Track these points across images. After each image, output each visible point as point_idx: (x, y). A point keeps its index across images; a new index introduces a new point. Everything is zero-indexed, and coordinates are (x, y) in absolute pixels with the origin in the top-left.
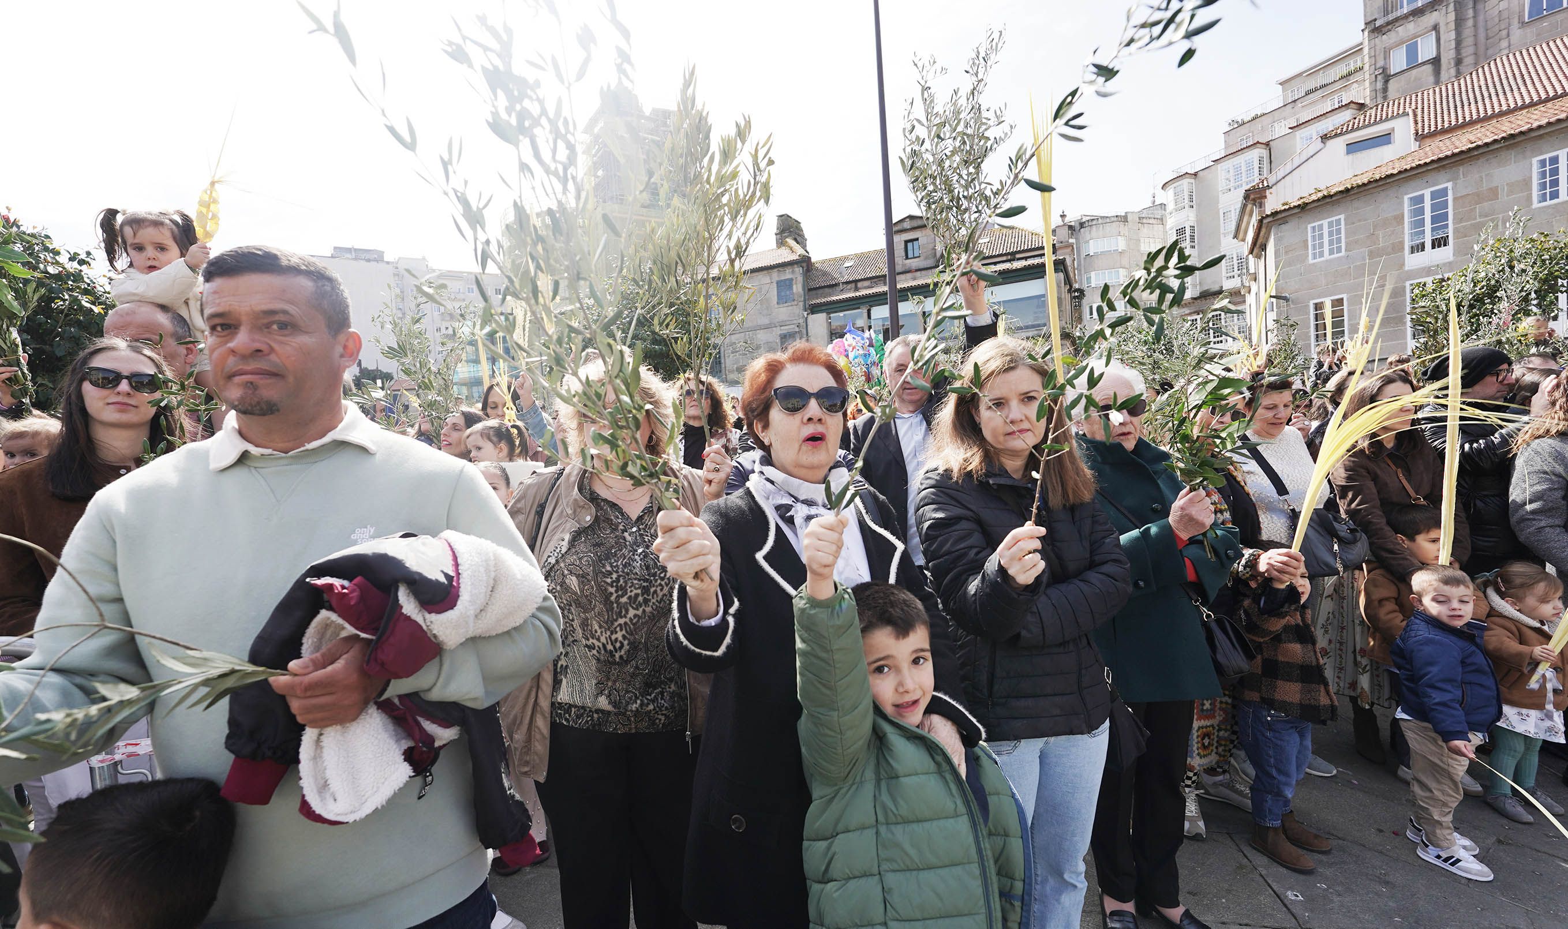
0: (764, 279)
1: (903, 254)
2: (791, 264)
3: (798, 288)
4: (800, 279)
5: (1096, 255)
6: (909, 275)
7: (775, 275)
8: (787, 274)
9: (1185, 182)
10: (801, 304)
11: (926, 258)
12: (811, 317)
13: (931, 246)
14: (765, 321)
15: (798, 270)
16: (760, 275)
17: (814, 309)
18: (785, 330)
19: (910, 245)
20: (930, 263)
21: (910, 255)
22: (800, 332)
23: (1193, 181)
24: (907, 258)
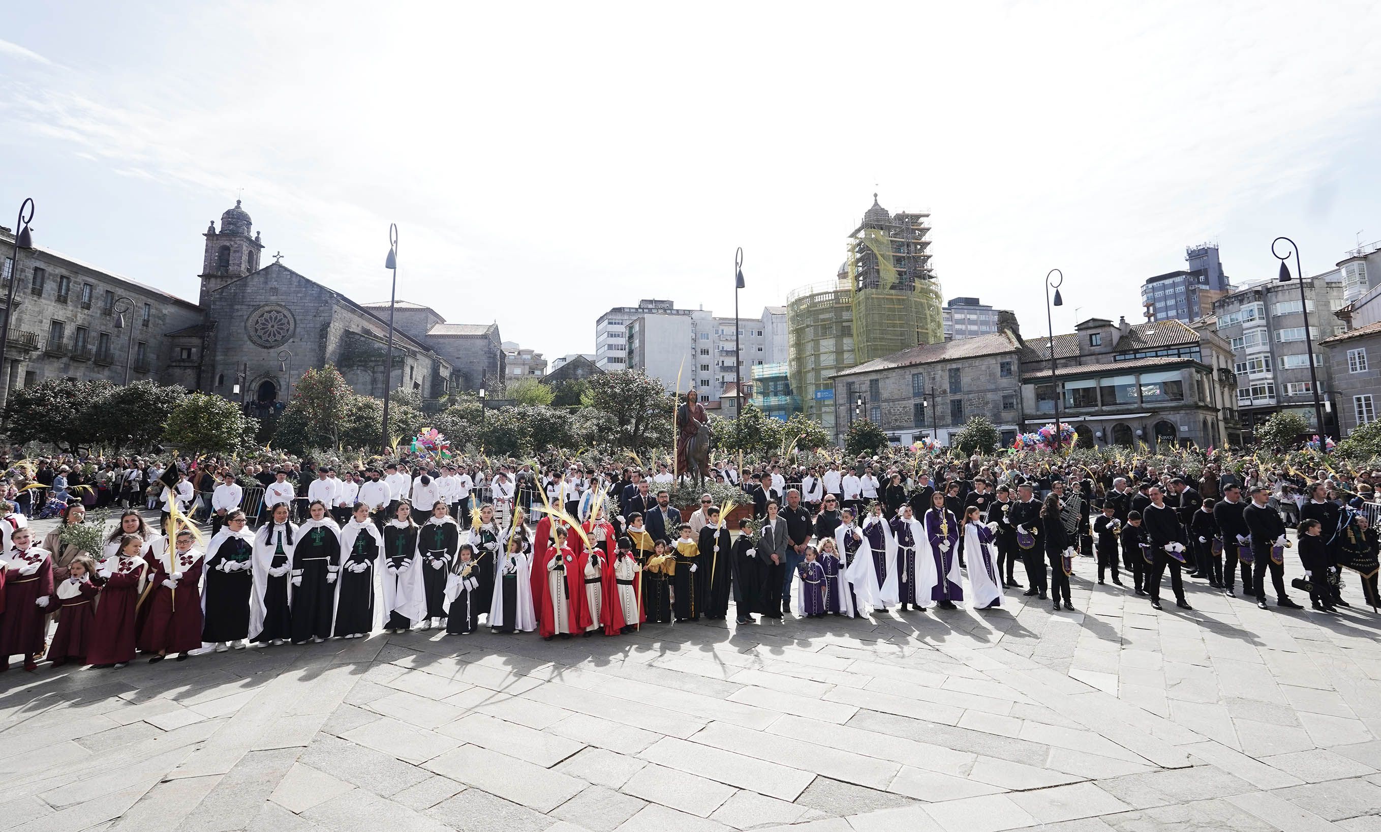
0: (992, 361)
1: (1089, 343)
2: (1010, 353)
3: (1014, 368)
4: (1016, 362)
5: (1284, 316)
6: (1094, 357)
7: (1000, 359)
8: (1007, 359)
9: (1356, 264)
10: (1017, 378)
11: (1105, 347)
12: (1024, 386)
13: (1110, 339)
14: (993, 387)
15: (1015, 357)
16: (989, 359)
17: (1026, 381)
18: (1006, 393)
19: (1094, 337)
20: (1109, 349)
21: (1094, 343)
22: (1016, 395)
23: (1363, 262)
24: (1092, 345)
